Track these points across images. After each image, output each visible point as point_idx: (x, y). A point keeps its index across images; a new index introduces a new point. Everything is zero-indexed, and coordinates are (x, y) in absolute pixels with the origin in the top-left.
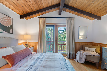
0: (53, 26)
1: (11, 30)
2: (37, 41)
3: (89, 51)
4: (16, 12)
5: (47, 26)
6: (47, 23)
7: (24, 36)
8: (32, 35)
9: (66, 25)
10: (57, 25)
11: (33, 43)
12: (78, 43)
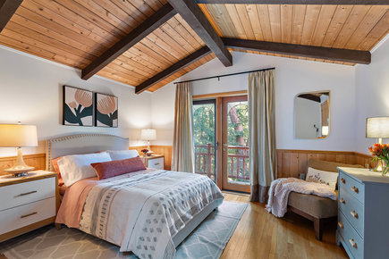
0: (213, 101)
1: (114, 121)
2: (171, 144)
3: (317, 180)
4: (126, 83)
5: (195, 103)
6: (195, 94)
7: (143, 131)
8: (159, 130)
9: (248, 94)
10: (223, 98)
11: (164, 147)
12: (293, 151)
